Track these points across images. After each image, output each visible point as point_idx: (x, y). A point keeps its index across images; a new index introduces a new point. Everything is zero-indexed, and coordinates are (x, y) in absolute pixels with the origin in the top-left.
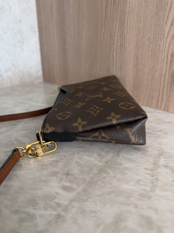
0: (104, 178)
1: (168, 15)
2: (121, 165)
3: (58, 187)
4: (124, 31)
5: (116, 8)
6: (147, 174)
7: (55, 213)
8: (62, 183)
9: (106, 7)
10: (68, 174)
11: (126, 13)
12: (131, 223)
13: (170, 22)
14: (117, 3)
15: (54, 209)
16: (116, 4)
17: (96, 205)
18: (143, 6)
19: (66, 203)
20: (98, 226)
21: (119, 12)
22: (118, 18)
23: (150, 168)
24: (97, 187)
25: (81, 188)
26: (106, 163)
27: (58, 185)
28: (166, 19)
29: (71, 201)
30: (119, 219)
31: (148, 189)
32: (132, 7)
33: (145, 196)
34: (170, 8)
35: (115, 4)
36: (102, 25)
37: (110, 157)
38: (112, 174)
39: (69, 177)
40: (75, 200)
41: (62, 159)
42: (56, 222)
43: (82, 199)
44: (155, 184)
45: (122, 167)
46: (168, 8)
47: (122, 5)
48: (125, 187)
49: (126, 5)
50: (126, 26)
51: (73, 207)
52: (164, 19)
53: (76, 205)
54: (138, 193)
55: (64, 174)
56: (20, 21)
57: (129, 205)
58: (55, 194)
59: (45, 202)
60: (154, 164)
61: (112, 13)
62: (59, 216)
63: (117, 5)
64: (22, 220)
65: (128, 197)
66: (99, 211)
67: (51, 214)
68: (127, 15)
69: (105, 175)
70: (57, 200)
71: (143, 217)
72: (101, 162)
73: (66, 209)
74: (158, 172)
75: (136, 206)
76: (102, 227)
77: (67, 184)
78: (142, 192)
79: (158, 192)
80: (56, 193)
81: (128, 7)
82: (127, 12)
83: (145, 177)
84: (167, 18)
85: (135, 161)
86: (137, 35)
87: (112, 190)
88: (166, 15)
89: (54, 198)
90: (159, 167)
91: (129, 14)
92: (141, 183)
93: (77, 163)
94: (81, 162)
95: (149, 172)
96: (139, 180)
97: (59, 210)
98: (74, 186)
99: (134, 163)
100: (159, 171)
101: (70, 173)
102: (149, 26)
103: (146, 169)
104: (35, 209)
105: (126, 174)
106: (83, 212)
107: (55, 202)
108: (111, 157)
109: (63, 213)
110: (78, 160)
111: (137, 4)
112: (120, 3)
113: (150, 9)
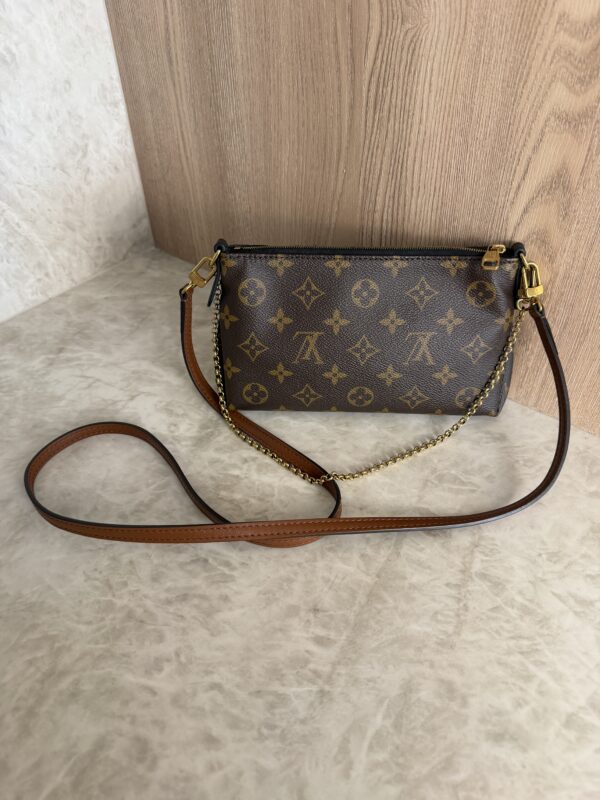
0: (379, 612)
1: (519, 187)
2: (405, 578)
3: (307, 639)
4: (403, 187)
5: (380, 120)
6: (449, 596)
7: (315, 688)
8: (311, 630)
9: (352, 107)
10: (316, 610)
11: (409, 144)
12: (426, 693)
13: (524, 205)
14: (386, 107)
15: (312, 681)
16: (381, 110)
17: (373, 668)
18: (457, 140)
19: (327, 669)
20: (381, 702)
21: (390, 135)
22: (388, 150)
23: (454, 582)
24: (369, 633)
25: (344, 637)
26: (378, 576)
27: (306, 635)
28: (512, 195)
29: (334, 665)
30: (408, 689)
31: (450, 629)
32: (428, 133)
33: (445, 644)
34: (526, 172)
35: (378, 107)
36: (339, 151)
37: (383, 560)
38: (391, 602)
39: (320, 615)
40: (339, 663)
41: (296, 574)
42: (321, 703)
43: (349, 659)
44: (462, 617)
45: (406, 583)
46: (521, 169)
47: (398, 116)
48: (415, 628)
49: (410, 121)
50: (409, 178)
51: (339, 674)
52: (507, 193)
53: (342, 670)
54: (435, 639)
55: (310, 610)
57: (421, 662)
58: (307, 655)
59: (295, 672)
60: (463, 572)
61: (369, 131)
62: (322, 693)
63: (385, 113)
64: (271, 706)
65: (419, 649)
66: (379, 677)
67: (311, 691)
68: (411, 150)
69: (379, 606)
70: (311, 666)
71: (442, 681)
72: (368, 575)
73: (329, 680)
74: (468, 591)
75: (432, 665)
76: (386, 702)
77: (321, 632)
78: (441, 637)
79: (467, 635)
80: (307, 651)
81: (415, 129)
82: (413, 144)
83: (447, 605)
84: (516, 193)
85: (429, 567)
86: (437, 209)
87: (394, 636)
88: (515, 184)
89: (307, 662)
90: (470, 577)
91: (419, 149)
92: (440, 617)
93: (327, 581)
94: (332, 579)
95: (453, 592)
96: (436, 613)
97: (320, 682)
98: (333, 635)
99: (428, 571)
100: (470, 588)
101: (319, 607)
102: (471, 198)
103: (448, 585)
104: (283, 685)
105: (413, 599)
106: (356, 681)
107: (310, 670)
108: (385, 559)
109: (327, 688)
110: (326, 574)
111: (440, 130)
112: (393, 110)
113: (476, 156)
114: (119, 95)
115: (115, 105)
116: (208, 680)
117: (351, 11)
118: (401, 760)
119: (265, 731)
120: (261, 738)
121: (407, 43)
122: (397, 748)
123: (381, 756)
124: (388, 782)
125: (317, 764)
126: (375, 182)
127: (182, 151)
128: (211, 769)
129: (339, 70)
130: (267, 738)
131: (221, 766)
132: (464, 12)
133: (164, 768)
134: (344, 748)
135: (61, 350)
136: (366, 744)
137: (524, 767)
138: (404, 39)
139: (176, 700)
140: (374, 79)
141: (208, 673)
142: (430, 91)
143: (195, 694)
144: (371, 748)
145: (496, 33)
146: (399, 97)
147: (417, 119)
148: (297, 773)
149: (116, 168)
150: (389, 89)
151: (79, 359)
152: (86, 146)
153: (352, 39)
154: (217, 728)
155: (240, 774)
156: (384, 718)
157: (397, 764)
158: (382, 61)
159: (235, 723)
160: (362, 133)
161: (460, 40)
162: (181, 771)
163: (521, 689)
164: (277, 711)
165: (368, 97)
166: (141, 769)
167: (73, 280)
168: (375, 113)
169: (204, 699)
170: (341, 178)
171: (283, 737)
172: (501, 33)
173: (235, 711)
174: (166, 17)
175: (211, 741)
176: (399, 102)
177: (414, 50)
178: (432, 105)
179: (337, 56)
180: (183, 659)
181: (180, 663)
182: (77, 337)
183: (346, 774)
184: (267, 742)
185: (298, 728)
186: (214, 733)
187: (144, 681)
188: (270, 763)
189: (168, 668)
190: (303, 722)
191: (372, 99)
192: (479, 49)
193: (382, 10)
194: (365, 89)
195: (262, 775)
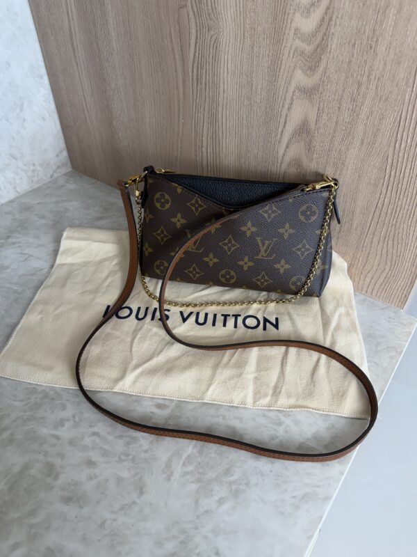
1: (282, 132)
4: (217, 132)
5: (201, 90)
9: (184, 82)
13: (286, 143)
14: (204, 82)
16: (201, 84)
18: (245, 103)
21: (207, 100)
22: (207, 108)
28: (279, 137)
32: (229, 99)
34: (285, 123)
35: (199, 82)
36: (179, 109)
46: (282, 121)
47: (211, 88)
49: (218, 90)
50: (220, 125)
52: (276, 136)
56: (8, 64)
61: (195, 98)
63: (203, 86)
68: (220, 108)
80: (151, 413)
81: (221, 96)
82: (221, 105)
84: (281, 135)
88: (280, 130)
91: (224, 108)
102: (256, 139)
111: (235, 98)
112: (207, 84)
113: (257, 112)
114: (43, 70)
115: (41, 77)
116: (92, 430)
117: (179, 23)
118: (201, 470)
119: (123, 457)
120: (121, 461)
121: (212, 42)
122: (199, 463)
123: (190, 468)
124: (192, 482)
125: (152, 474)
126: (201, 128)
127: (85, 108)
128: (90, 478)
129: (175, 58)
130: (124, 461)
131: (96, 477)
132: (242, 26)
133: (62, 479)
134: (168, 465)
135: (8, 237)
136: (182, 462)
137: (271, 472)
138: (210, 41)
139: (72, 442)
140: (196, 64)
141: (91, 426)
142: (228, 73)
143: (83, 438)
144: (184, 464)
145: (261, 39)
146: (211, 76)
147: (221, 89)
148: (140, 479)
149: (43, 118)
150: (204, 71)
151: (19, 242)
152: (22, 104)
153: (180, 39)
154: (95, 456)
155: (107, 480)
156: (193, 448)
157: (199, 472)
158: (199, 54)
159: (105, 454)
160: (191, 97)
161: (242, 43)
162: (73, 480)
163: (275, 430)
164: (130, 446)
165: (192, 76)
166: (49, 480)
167: (17, 192)
168: (197, 85)
169: (88, 441)
170: (181, 125)
171: (133, 460)
172: (264, 39)
173: (106, 447)
174: (69, 21)
175: (91, 463)
176: (211, 79)
177: (217, 47)
178: (229, 82)
179: (173, 49)
180: (77, 419)
181: (75, 422)
182: (19, 229)
183: (168, 479)
184: (124, 463)
185: (143, 455)
186: (94, 459)
187: (53, 432)
188: (125, 474)
189: (67, 425)
190: (146, 452)
191: (195, 77)
192: (253, 48)
193: (196, 23)
194: (190, 70)
195: (120, 480)
